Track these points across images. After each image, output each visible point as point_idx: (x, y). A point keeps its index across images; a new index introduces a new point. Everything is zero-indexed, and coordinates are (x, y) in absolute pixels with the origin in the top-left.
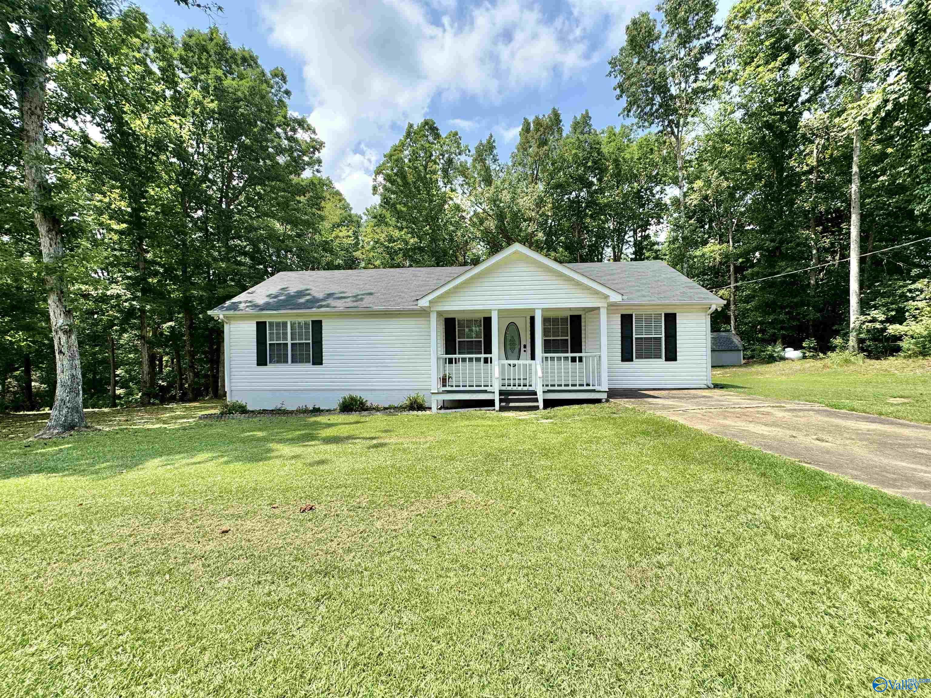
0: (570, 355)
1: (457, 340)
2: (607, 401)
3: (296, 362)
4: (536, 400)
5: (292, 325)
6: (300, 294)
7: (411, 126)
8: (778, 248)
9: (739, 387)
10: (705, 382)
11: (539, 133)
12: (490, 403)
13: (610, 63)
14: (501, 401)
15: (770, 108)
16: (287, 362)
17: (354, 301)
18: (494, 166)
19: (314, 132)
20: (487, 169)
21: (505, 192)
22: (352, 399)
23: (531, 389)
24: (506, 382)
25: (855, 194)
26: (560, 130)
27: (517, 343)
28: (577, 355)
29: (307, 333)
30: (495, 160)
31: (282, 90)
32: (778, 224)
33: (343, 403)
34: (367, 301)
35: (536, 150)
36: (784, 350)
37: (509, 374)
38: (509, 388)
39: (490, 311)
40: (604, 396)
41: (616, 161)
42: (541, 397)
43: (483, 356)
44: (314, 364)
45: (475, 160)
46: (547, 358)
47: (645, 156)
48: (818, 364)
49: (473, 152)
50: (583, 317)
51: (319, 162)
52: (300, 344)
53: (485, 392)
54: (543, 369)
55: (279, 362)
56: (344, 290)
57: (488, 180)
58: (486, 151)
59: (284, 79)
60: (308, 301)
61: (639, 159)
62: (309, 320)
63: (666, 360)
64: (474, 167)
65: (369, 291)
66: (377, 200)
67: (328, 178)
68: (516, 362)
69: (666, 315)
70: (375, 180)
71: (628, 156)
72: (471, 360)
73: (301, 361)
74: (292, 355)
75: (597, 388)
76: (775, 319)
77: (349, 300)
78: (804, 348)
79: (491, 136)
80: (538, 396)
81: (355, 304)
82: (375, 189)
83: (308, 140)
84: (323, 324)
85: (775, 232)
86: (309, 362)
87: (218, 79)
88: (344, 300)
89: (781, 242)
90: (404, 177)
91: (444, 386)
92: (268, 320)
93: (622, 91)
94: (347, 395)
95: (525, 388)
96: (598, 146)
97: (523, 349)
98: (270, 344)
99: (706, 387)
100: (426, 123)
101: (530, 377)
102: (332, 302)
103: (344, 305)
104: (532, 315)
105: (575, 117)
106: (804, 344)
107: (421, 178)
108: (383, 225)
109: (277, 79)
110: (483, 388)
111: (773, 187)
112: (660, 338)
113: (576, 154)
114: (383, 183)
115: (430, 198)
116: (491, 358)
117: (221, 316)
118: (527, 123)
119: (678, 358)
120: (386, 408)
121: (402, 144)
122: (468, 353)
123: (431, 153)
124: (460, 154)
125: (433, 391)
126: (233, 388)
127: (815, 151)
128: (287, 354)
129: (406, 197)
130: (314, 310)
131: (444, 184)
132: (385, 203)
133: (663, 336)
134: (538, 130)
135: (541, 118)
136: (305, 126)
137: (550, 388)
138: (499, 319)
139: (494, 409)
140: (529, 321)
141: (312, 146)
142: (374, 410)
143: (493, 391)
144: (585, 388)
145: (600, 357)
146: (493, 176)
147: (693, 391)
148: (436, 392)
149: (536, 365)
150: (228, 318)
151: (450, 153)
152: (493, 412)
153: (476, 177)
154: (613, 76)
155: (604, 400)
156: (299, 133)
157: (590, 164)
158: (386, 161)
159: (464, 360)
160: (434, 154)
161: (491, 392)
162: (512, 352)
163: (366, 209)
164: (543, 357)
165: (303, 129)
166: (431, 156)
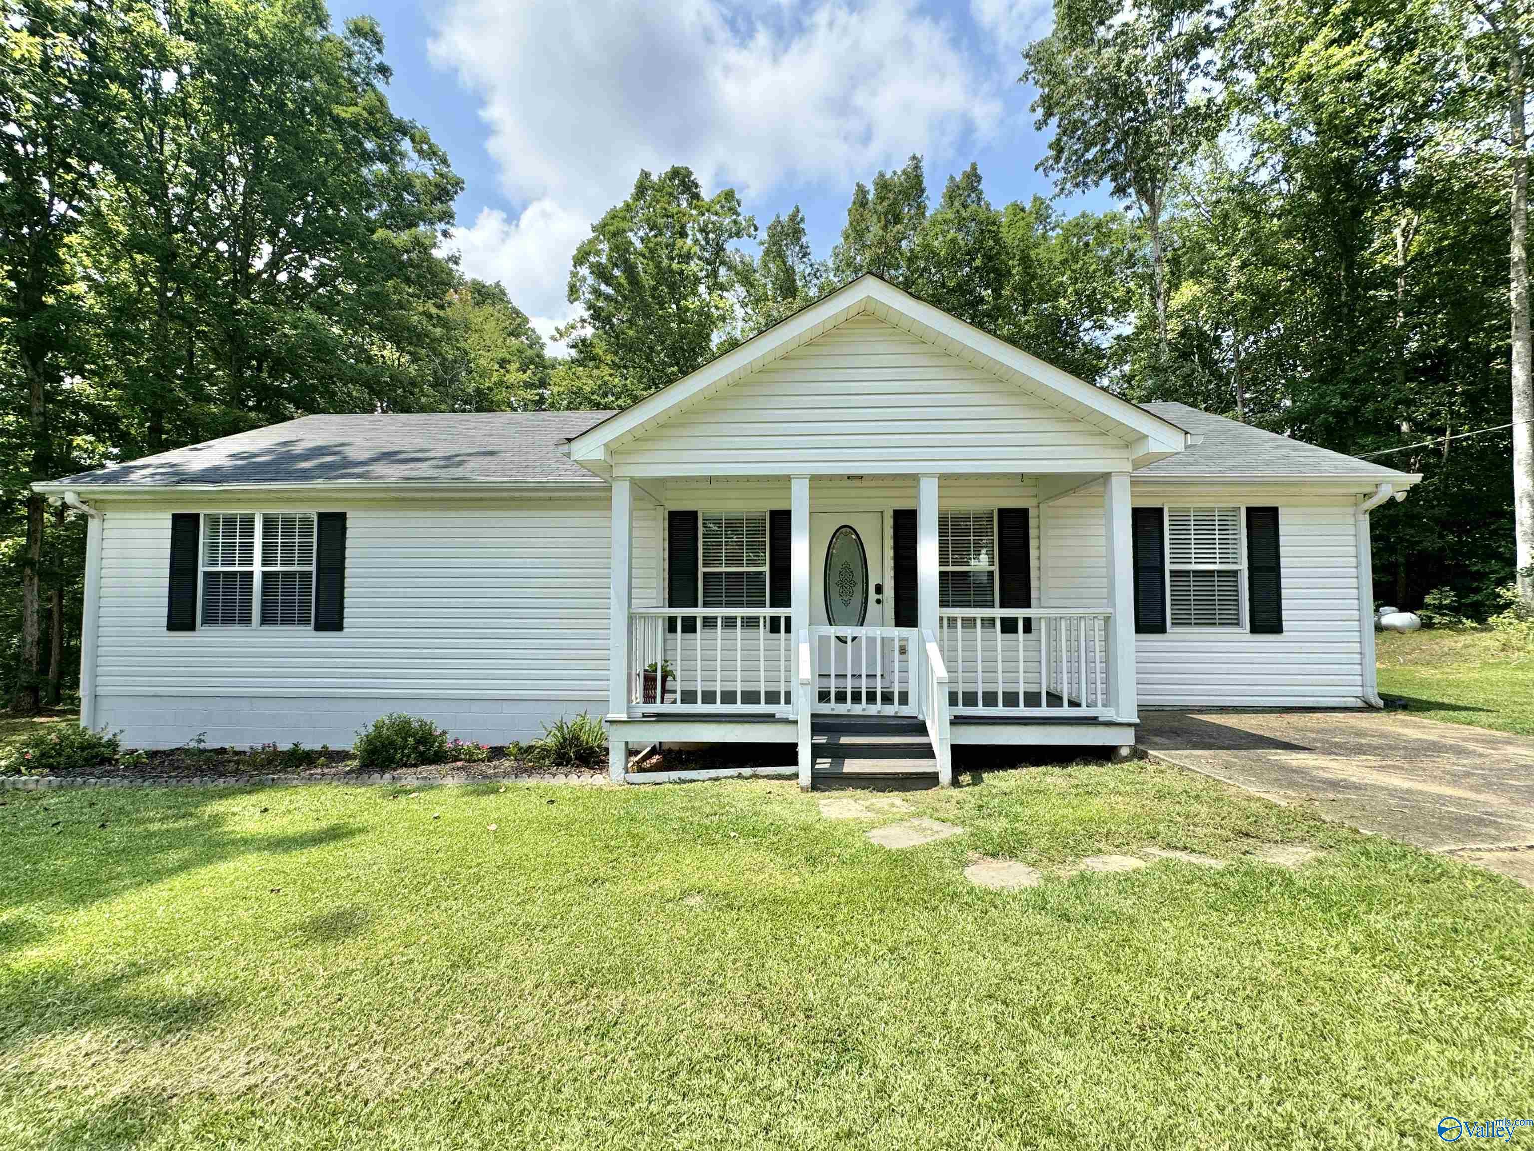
0: (999, 613)
1: (701, 569)
2: (1138, 754)
3: (274, 622)
4: (927, 752)
5: (269, 524)
7: (646, 175)
8: (1354, 411)
9: (1466, 709)
10: (1358, 691)
11: (886, 204)
12: (785, 755)
13: (1027, 56)
14: (817, 752)
16: (246, 620)
17: (437, 467)
18: (802, 266)
19: (444, 162)
20: (790, 273)
22: (403, 728)
23: (905, 711)
24: (833, 686)
25: (1519, 301)
26: (921, 210)
27: (859, 577)
28: (1019, 613)
29: (305, 548)
30: (804, 256)
31: (372, 64)
32: (1353, 365)
34: (473, 469)
35: (881, 232)
36: (1378, 610)
37: (841, 662)
38: (842, 709)
39: (786, 480)
40: (1124, 739)
41: (1025, 260)
42: (940, 738)
43: (768, 612)
44: (319, 628)
45: (767, 253)
46: (952, 621)
47: (1075, 254)
48: (1485, 640)
49: (763, 235)
50: (1032, 513)
51: (449, 216)
52: (285, 574)
53: (769, 718)
54: (943, 652)
55: (228, 620)
56: (426, 445)
57: (789, 291)
58: (788, 235)
59: (377, 42)
60: (322, 466)
61: (1064, 263)
62: (312, 512)
63: (1254, 630)
64: (765, 265)
65: (490, 448)
66: (580, 310)
67: (498, 285)
68: (860, 631)
69: (1250, 510)
70: (574, 274)
71: (1044, 256)
72: (729, 623)
73: (287, 621)
74: (264, 604)
75: (1100, 712)
77: (426, 464)
78: (1427, 607)
79: (798, 211)
80: (933, 737)
81: (437, 472)
82: (573, 291)
83: (431, 175)
84: (348, 523)
85: (1348, 380)
86: (307, 622)
88: (414, 465)
90: (630, 271)
91: (649, 698)
92: (202, 512)
93: (1049, 114)
94: (383, 714)
95: (890, 710)
96: (995, 228)
97: (873, 596)
98: (206, 574)
99: (1360, 704)
100: (675, 173)
101: (904, 671)
102: (379, 469)
103: (407, 473)
104: (905, 504)
105: (952, 178)
106: (1428, 600)
107: (663, 275)
108: (591, 364)
109: (362, 40)
110: (762, 708)
111: (1340, 295)
112: (1236, 572)
113: (953, 241)
114: (591, 280)
115: (681, 315)
116: (788, 620)
117: (70, 498)
118: (862, 191)
119: (1285, 625)
120: (498, 753)
121: (628, 208)
122: (729, 605)
123: (683, 227)
124: (738, 234)
125: (611, 717)
126: (101, 691)
127: (1400, 241)
128: (250, 602)
129: (636, 310)
130: (319, 483)
131: (708, 288)
132: (592, 317)
133: (1243, 566)
134: (883, 199)
135: (888, 177)
136: (425, 147)
137: (962, 710)
138: (811, 513)
139: (796, 776)
140: (889, 522)
141: (437, 185)
142: (456, 759)
143: (792, 717)
144: (1065, 711)
145: (1107, 620)
146: (800, 284)
147: (1340, 716)
148: (624, 717)
149: (922, 642)
150: (99, 504)
151: (718, 230)
152: (791, 789)
153: (770, 286)
154: (1031, 81)
155: (1124, 752)
156: (411, 160)
157: (978, 262)
158: (597, 238)
159: (709, 623)
160: (690, 233)
161: (787, 722)
162: (846, 604)
163: (557, 330)
164: (941, 619)
165: (421, 152)
166: (683, 234)
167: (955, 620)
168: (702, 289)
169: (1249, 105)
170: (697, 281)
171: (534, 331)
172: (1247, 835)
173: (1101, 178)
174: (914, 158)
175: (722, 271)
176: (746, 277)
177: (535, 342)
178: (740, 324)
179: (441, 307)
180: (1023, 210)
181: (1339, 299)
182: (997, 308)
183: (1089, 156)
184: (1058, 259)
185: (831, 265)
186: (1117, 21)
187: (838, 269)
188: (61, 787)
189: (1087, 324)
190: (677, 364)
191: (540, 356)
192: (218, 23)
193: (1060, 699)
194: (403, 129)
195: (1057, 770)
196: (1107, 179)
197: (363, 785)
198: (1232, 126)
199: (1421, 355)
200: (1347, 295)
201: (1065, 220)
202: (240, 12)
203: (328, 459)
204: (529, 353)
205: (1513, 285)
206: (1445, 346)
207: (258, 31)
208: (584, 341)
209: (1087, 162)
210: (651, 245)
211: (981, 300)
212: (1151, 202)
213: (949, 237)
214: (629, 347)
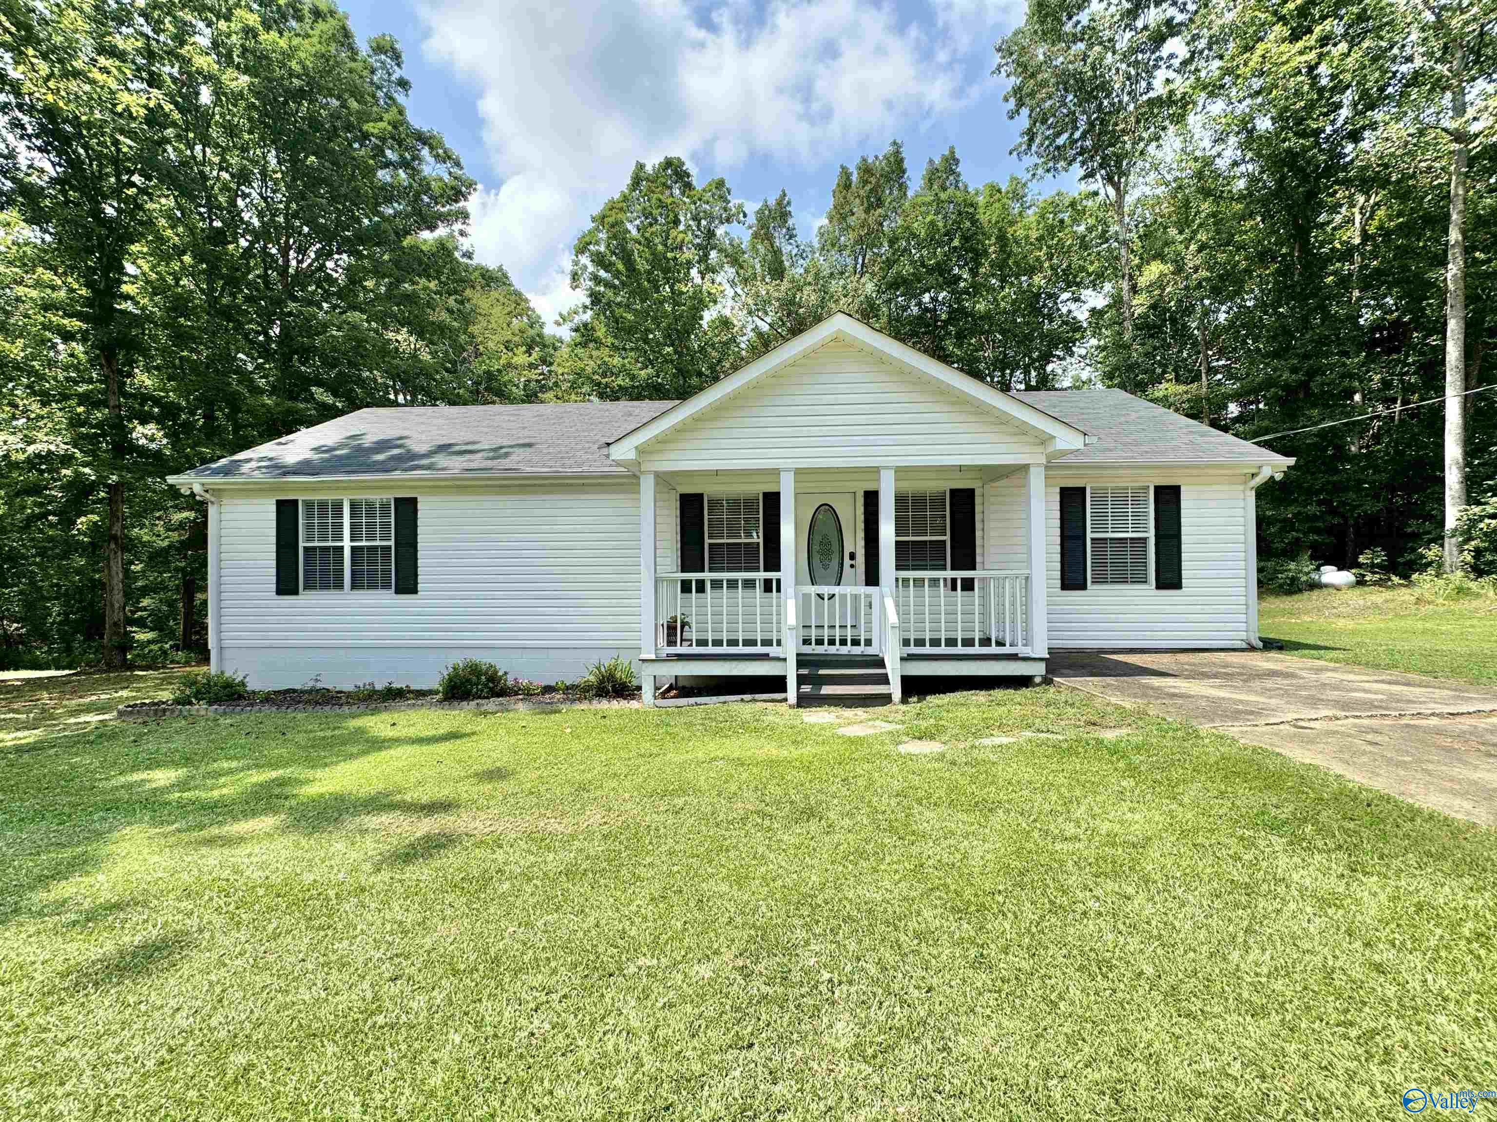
0: (950, 574)
1: (707, 541)
2: (1047, 681)
3: (362, 587)
4: (884, 680)
5: (355, 507)
6: (382, 445)
7: (641, 167)
8: (1304, 385)
9: (1326, 648)
10: (1243, 635)
11: (868, 187)
12: (777, 684)
13: (999, 50)
14: (801, 680)
15: (1300, 121)
16: (339, 586)
17: (488, 458)
18: (789, 248)
19: (458, 164)
20: (777, 253)
21: (807, 290)
22: (475, 669)
23: (870, 651)
24: (814, 634)
25: (1455, 282)
26: (903, 188)
27: (835, 547)
28: (965, 574)
29: (385, 526)
30: (791, 238)
31: (393, 78)
32: (1300, 341)
33: (450, 680)
34: (518, 460)
35: (863, 216)
36: (1318, 569)
37: (819, 615)
38: (820, 650)
39: (776, 472)
40: (1038, 670)
41: (1002, 238)
42: (894, 670)
43: (762, 575)
44: (398, 591)
45: (755, 236)
46: (906, 581)
47: (1051, 231)
48: (1405, 595)
49: (752, 219)
50: (977, 493)
51: (464, 215)
52: (371, 549)
53: (765, 657)
54: (897, 605)
55: (325, 586)
56: (476, 439)
57: (777, 271)
58: (774, 219)
59: (397, 57)
60: (392, 458)
61: (1040, 239)
62: (389, 496)
63: (1158, 587)
64: (754, 247)
65: (527, 441)
66: (581, 297)
67: (500, 269)
68: (836, 590)
69: (1158, 490)
70: (576, 263)
71: (1021, 233)
72: (732, 584)
73: (372, 586)
74: (353, 573)
75: (1020, 650)
76: (1299, 513)
77: (480, 455)
78: (1359, 566)
79: (785, 195)
80: (889, 670)
81: (489, 464)
82: (575, 278)
83: (446, 177)
84: (419, 506)
85: (1298, 355)
86: (389, 587)
87: (249, 32)
88: (468, 456)
89: (1311, 374)
90: (627, 257)
91: (671, 643)
92: (301, 497)
93: (1020, 104)
94: (458, 659)
95: (857, 651)
96: (971, 210)
97: (847, 562)
98: (306, 549)
99: (1244, 646)
100: (668, 163)
101: (869, 622)
102: (441, 460)
103: (466, 465)
104: (871, 487)
105: (931, 161)
106: (1362, 559)
107: (657, 260)
108: (591, 345)
109: (383, 57)
110: (759, 649)
111: (1293, 274)
112: (1145, 539)
113: (932, 223)
114: (591, 268)
115: (676, 297)
116: (779, 581)
117: (197, 489)
118: (846, 174)
119: (1184, 582)
120: (548, 689)
121: (625, 198)
122: (730, 570)
123: (676, 216)
124: (728, 220)
125: (644, 656)
126: (226, 643)
127: (1358, 217)
128: (342, 570)
129: (632, 294)
130: (397, 475)
131: (700, 272)
132: (593, 303)
133: (1151, 534)
134: (866, 182)
135: (870, 161)
136: (440, 151)
137: (914, 650)
138: (796, 494)
139: (786, 700)
140: (860, 501)
141: (452, 188)
142: (517, 694)
143: (782, 656)
144: (994, 649)
145: (1027, 578)
146: (787, 264)
147: (1222, 655)
148: (653, 657)
149: (882, 597)
150: (218, 492)
151: (711, 217)
152: (782, 708)
153: (758, 266)
154: (1003, 74)
155: (1038, 680)
156: (428, 164)
157: (956, 243)
158: (597, 229)
159: (717, 584)
160: (682, 219)
161: (778, 659)
162: (826, 567)
163: (561, 315)
164: (897, 580)
165: (437, 156)
166: (676, 222)
167: (908, 580)
168: (694, 272)
169: (1214, 90)
170: (689, 264)
171: (533, 311)
172: (1094, 724)
173: (1070, 164)
174: (895, 143)
175: (713, 254)
176: (735, 259)
177: (535, 322)
178: (730, 303)
179: (462, 303)
180: (999, 191)
181: (1292, 279)
182: (974, 285)
183: (1060, 141)
184: (1034, 234)
185: (817, 245)
186: (1084, 18)
187: (823, 249)
188: (225, 713)
189: (1065, 296)
190: (672, 345)
191: (540, 335)
192: (267, 58)
193: (989, 640)
194: (423, 139)
195: (983, 693)
196: (1076, 165)
197: (455, 709)
198: (1199, 109)
199: (1376, 327)
200: (1300, 274)
201: (1041, 198)
202: (285, 46)
203: (396, 451)
204: (531, 332)
205: (1450, 266)
206: (1399, 318)
207: (300, 62)
208: (585, 325)
209: (1058, 148)
210: (647, 235)
211: (959, 278)
212: (1117, 187)
213: (928, 219)
214: (630, 331)
